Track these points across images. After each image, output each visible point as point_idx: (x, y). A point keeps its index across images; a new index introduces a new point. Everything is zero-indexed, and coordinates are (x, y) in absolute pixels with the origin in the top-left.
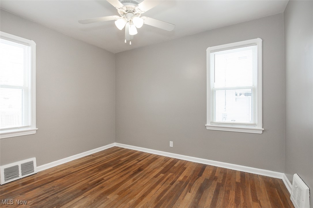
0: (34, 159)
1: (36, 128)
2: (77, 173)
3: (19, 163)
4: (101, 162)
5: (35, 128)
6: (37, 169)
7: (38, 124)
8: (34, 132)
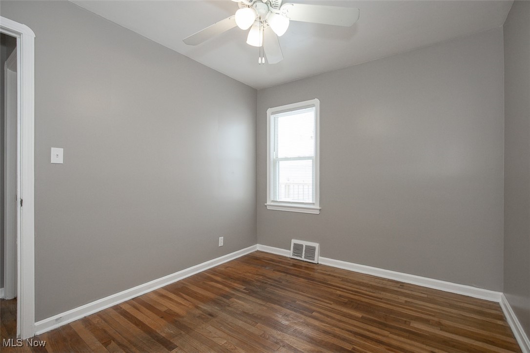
0: (316, 245)
1: (320, 206)
2: (322, 286)
3: (305, 243)
4: (381, 299)
5: (318, 208)
6: (321, 260)
7: (321, 202)
8: (317, 212)
